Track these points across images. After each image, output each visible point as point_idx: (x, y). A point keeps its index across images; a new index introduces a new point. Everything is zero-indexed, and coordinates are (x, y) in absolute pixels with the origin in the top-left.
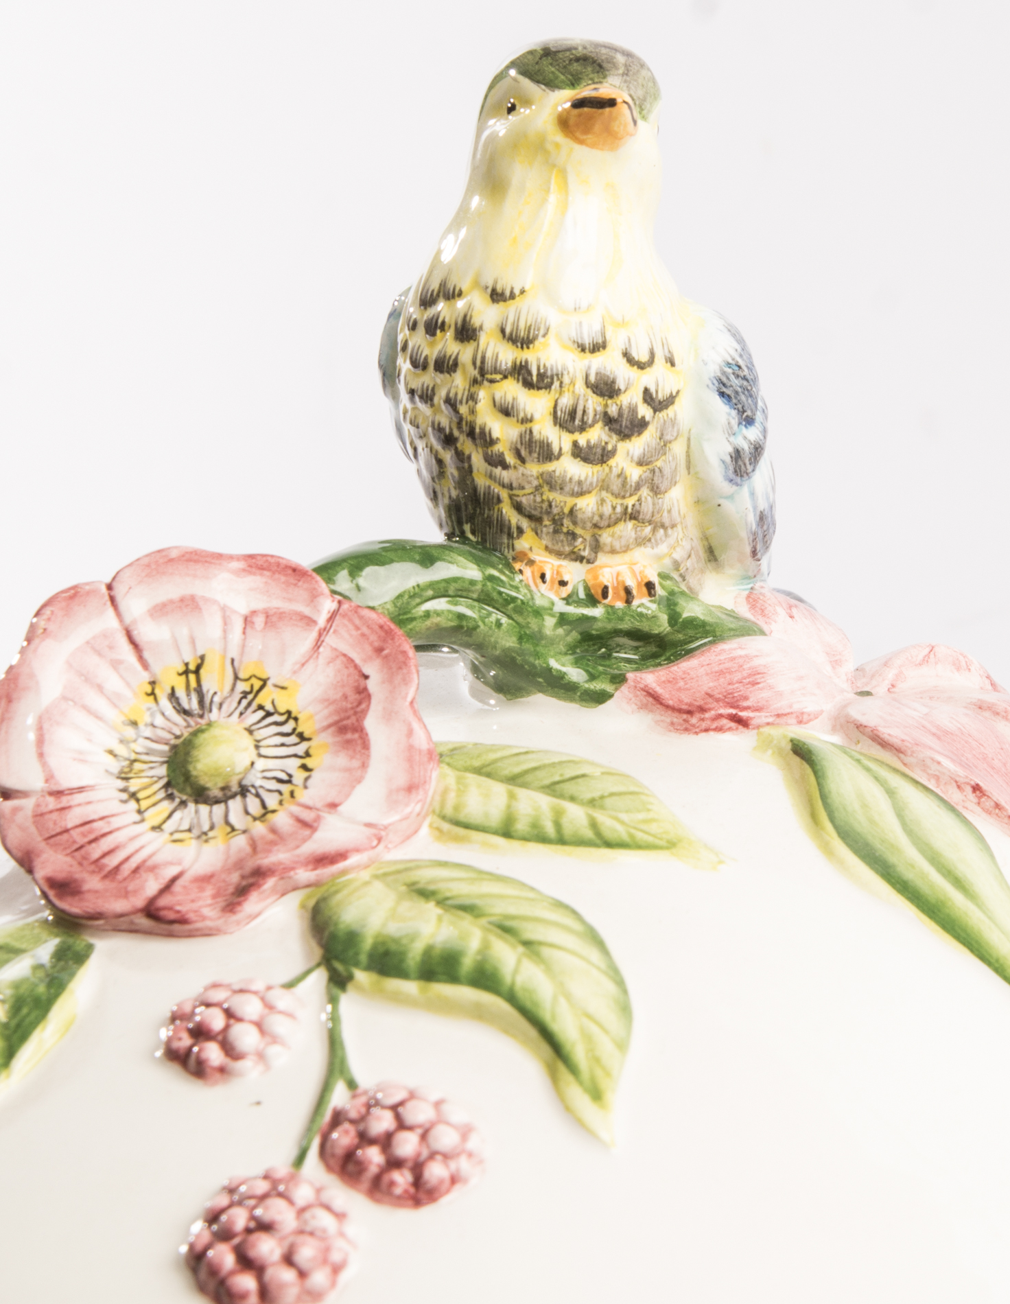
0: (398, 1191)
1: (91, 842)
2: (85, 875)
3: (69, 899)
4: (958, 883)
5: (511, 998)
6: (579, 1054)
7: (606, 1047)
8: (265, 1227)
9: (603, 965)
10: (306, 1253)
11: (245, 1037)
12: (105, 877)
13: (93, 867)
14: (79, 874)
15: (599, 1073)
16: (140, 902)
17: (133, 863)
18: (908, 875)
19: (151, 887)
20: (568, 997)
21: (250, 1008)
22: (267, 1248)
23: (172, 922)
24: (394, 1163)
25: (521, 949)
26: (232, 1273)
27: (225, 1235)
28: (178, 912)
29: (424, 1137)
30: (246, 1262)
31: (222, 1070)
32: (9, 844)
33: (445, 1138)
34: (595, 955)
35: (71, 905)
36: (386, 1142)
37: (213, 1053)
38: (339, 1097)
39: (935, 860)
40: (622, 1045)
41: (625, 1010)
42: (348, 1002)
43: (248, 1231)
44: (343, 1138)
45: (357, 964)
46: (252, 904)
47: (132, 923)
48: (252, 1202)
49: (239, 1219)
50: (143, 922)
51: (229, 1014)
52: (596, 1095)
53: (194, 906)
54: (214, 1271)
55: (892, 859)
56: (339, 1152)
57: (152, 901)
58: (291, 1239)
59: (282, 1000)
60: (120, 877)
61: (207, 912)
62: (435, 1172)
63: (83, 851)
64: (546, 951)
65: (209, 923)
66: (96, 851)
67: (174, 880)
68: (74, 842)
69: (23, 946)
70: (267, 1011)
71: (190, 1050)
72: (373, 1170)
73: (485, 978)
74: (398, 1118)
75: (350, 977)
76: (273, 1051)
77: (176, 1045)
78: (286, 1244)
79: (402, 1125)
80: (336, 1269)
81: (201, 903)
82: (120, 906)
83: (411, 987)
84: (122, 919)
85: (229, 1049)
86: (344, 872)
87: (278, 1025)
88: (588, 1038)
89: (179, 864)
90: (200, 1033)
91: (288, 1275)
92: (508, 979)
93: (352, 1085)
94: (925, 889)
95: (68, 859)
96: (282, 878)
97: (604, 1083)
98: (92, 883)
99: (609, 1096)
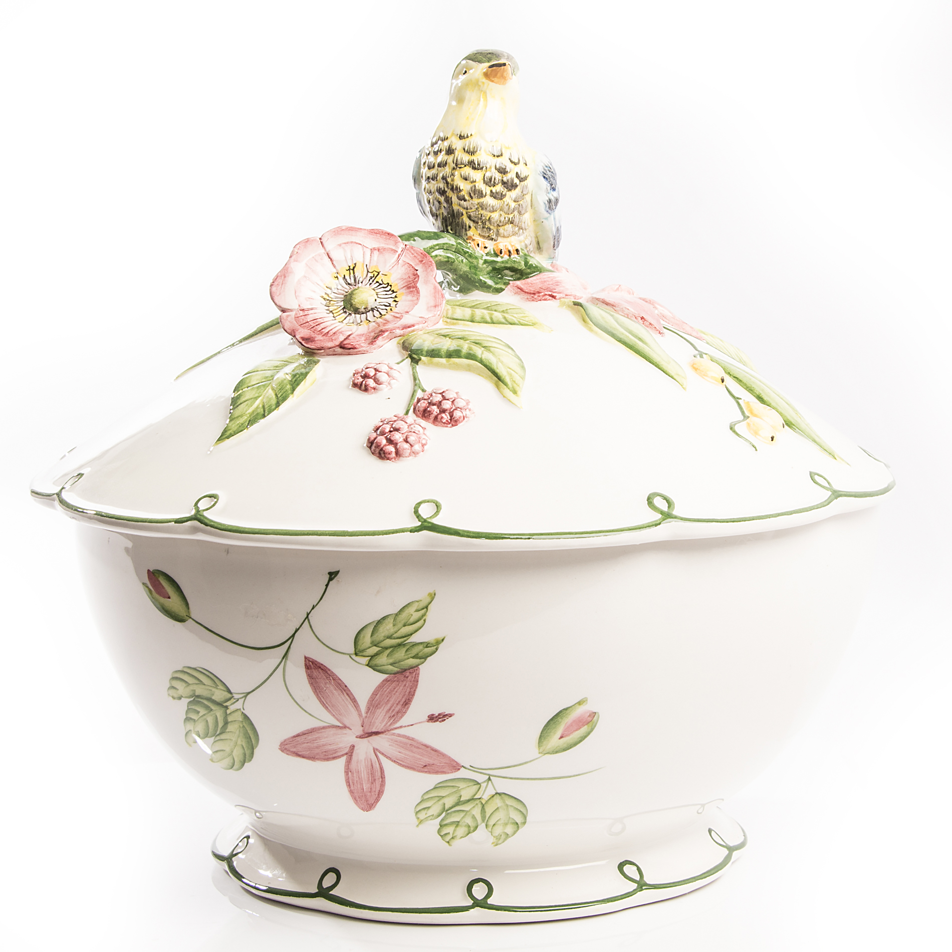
0: (444, 421)
1: (317, 325)
2: (316, 335)
3: (310, 343)
4: (640, 339)
5: (481, 362)
6: (507, 379)
7: (517, 378)
8: (397, 430)
9: (514, 354)
10: (412, 439)
11: (382, 377)
12: (324, 335)
13: (319, 333)
14: (313, 335)
15: (515, 385)
16: (338, 343)
17: (334, 331)
18: (621, 336)
19: (342, 338)
20: (502, 362)
21: (384, 368)
22: (397, 437)
23: (350, 349)
24: (444, 411)
25: (483, 349)
26: (385, 445)
27: (383, 433)
28: (352, 345)
29: (453, 402)
30: (390, 441)
31: (374, 389)
32: (286, 328)
33: (460, 403)
34: (510, 351)
35: (311, 345)
36: (439, 404)
37: (371, 383)
38: (419, 394)
39: (631, 332)
40: (523, 378)
41: (523, 367)
42: (419, 368)
43: (391, 431)
44: (423, 404)
45: (422, 355)
46: (380, 341)
47: (334, 351)
48: (391, 423)
49: (387, 428)
50: (339, 350)
51: (376, 370)
52: (515, 392)
53: (358, 343)
54: (378, 446)
55: (615, 332)
56: (422, 409)
57: (342, 342)
58: (406, 434)
59: (395, 367)
60: (329, 335)
61: (362, 345)
62: (457, 414)
63: (314, 328)
64: (492, 349)
65: (364, 349)
66: (319, 328)
67: (349, 336)
68: (311, 325)
69: (293, 361)
70: (390, 369)
71: (362, 382)
72: (435, 413)
73: (470, 356)
74: (443, 396)
75: (420, 359)
76: (393, 382)
77: (356, 381)
78: (405, 435)
79: (444, 398)
80: (423, 445)
81: (360, 342)
82: (330, 344)
83: (443, 361)
84: (330, 350)
85: (376, 381)
86: (413, 331)
87: (394, 373)
88: (511, 375)
89: (351, 331)
90: (366, 376)
91: (406, 446)
92: (480, 356)
93: (424, 391)
94: (627, 341)
95: (309, 331)
96: (391, 333)
97: (517, 388)
98: (319, 337)
99: (519, 393)
